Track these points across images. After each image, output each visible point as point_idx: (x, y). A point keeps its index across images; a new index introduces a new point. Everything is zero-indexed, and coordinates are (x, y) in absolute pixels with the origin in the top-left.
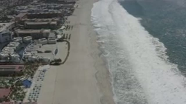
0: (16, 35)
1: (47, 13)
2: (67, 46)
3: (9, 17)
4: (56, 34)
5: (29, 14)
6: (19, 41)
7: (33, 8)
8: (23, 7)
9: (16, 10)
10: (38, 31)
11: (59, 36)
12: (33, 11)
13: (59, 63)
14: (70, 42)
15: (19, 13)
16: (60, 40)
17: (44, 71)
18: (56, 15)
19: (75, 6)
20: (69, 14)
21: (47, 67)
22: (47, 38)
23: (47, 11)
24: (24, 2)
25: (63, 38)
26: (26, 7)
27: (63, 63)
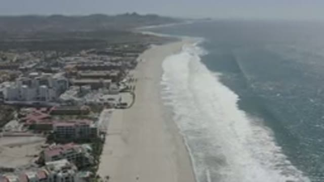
0: (70, 84)
1: (102, 65)
2: (132, 96)
3: (53, 69)
4: (119, 85)
5: (80, 65)
6: (77, 90)
7: (82, 59)
8: (68, 58)
10: (97, 81)
11: (122, 87)
12: (84, 63)
13: (124, 106)
14: (136, 92)
15: (65, 65)
16: (122, 91)
17: (110, 112)
18: (115, 68)
19: (138, 59)
20: (131, 68)
21: (113, 109)
22: (108, 88)
23: (102, 63)
24: (65, 54)
25: (127, 88)
26: (73, 58)
27: (129, 107)
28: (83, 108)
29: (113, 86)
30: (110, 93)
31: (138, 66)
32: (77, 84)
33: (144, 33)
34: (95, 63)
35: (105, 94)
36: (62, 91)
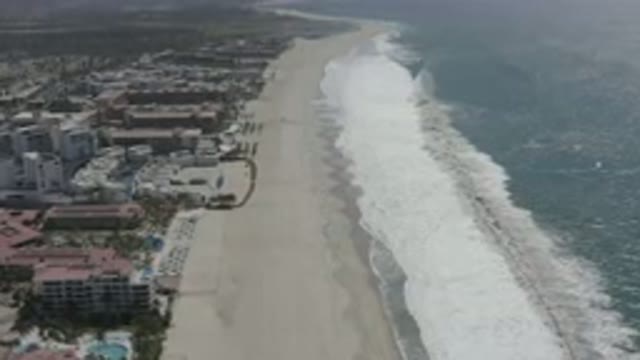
0: (104, 143)
1: (184, 90)
2: (248, 170)
3: (74, 100)
4: (218, 142)
5: (132, 92)
6: (118, 157)
7: (141, 77)
8: (109, 74)
9: (92, 82)
10: (168, 134)
11: (226, 148)
12: (144, 85)
13: (231, 203)
14: (256, 161)
15: (102, 90)
16: (229, 157)
17: (192, 221)
18: (212, 97)
19: (266, 74)
20: (249, 97)
21: (199, 212)
22: (192, 151)
23: (185, 85)
24: (107, 61)
25: (238, 150)
26: (120, 75)
27: (242, 204)
28: (124, 211)
29: (205, 144)
30: (196, 164)
31: (266, 91)
32: (119, 142)
33: (280, 12)
34: (169, 85)
35: (184, 166)
36: (83, 162)
